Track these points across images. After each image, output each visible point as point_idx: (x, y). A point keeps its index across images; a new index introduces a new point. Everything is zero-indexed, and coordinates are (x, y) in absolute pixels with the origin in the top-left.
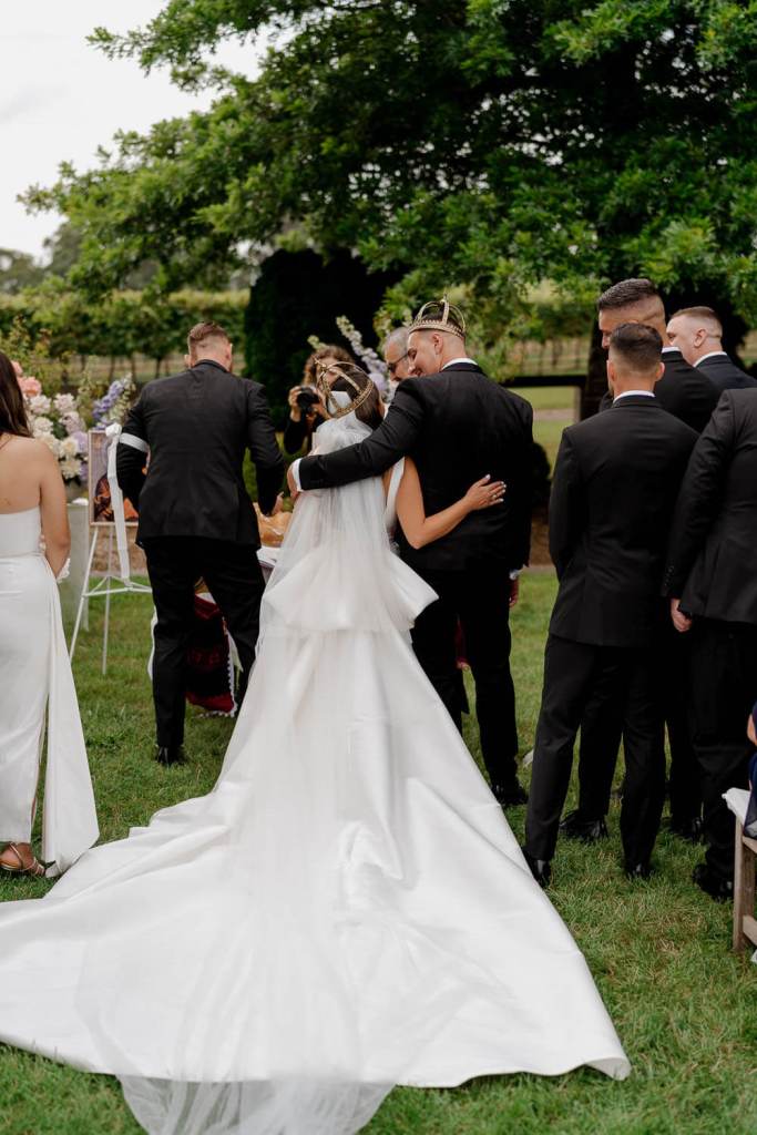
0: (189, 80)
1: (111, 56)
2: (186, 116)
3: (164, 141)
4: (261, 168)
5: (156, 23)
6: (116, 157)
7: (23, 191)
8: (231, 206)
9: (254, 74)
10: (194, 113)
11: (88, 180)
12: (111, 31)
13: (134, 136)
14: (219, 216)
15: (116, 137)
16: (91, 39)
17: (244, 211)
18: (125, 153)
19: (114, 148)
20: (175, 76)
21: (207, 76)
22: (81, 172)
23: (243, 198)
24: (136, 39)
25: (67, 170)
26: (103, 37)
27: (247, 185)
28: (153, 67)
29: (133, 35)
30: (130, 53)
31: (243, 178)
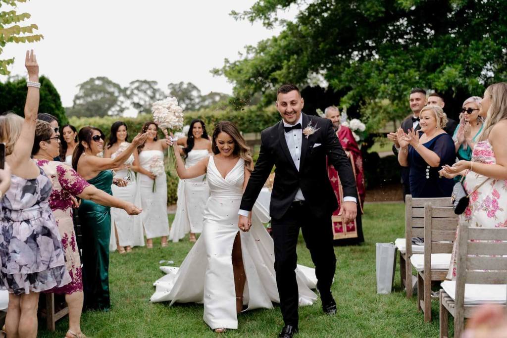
0: (270, 25)
1: (237, 20)
2: (271, 38)
3: (263, 48)
4: (295, 56)
5: (253, 7)
6: (245, 55)
7: (212, 69)
8: (284, 71)
9: (295, 21)
10: (273, 37)
11: (235, 64)
12: (237, 12)
13: (251, 47)
14: (280, 75)
15: (245, 47)
16: (230, 14)
17: (289, 73)
18: (248, 53)
19: (244, 51)
20: (264, 24)
21: (278, 22)
22: (232, 61)
23: (289, 68)
24: (246, 13)
25: (227, 61)
26: (234, 13)
27: (290, 63)
28: (254, 22)
29: (245, 12)
30: (244, 18)
31: (289, 61)
